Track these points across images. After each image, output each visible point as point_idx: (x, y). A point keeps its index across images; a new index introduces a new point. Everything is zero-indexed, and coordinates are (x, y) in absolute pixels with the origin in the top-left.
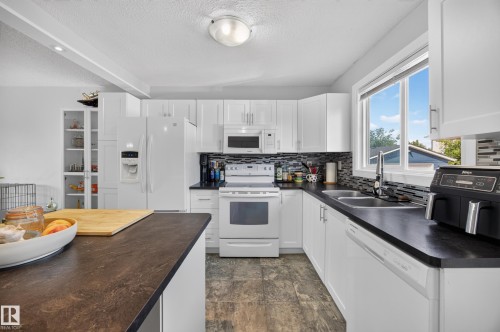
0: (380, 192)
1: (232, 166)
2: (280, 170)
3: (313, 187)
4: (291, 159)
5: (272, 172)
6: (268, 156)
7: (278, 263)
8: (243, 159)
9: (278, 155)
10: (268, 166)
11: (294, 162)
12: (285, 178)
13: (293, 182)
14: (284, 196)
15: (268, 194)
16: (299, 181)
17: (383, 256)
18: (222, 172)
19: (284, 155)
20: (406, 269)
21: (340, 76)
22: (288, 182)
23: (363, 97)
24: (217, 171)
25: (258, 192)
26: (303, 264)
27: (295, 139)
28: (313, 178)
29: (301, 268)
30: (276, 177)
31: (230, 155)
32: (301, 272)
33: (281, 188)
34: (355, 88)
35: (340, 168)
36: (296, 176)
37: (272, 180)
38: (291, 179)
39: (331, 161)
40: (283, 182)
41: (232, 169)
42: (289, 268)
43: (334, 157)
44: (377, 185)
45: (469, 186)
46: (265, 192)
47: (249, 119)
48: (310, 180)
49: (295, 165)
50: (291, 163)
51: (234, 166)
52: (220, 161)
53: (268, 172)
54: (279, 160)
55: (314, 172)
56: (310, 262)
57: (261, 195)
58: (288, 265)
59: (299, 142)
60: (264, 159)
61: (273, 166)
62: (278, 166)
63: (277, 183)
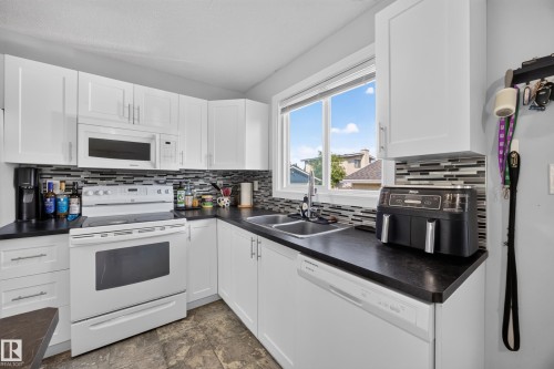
0: (308, 214)
1: (95, 188)
2: (182, 193)
3: (226, 212)
4: (197, 178)
5: (171, 196)
6: (162, 173)
7: (186, 326)
8: (120, 178)
9: (179, 173)
10: (163, 188)
11: (201, 182)
12: (190, 204)
13: (200, 208)
14: (192, 230)
15: (168, 230)
16: (208, 206)
17: (361, 298)
18: (74, 201)
19: (186, 172)
20: (398, 312)
21: (258, 84)
22: (193, 209)
23: (283, 110)
24: (62, 199)
25: (152, 229)
26: (221, 316)
27: (205, 152)
28: (225, 201)
29: (221, 323)
30: (176, 203)
31: (93, 171)
32: (222, 329)
33: (189, 219)
34: (276, 98)
35: (256, 189)
36: (204, 200)
37: (171, 207)
38: (197, 204)
39: (245, 181)
40: (186, 209)
41: (96, 193)
42: (204, 329)
43: (249, 176)
44: (305, 206)
45: (418, 205)
46: (163, 228)
47: (132, 115)
48: (222, 204)
49: (201, 186)
50: (197, 183)
51: (101, 188)
52: (70, 180)
53: (163, 197)
54: (179, 179)
55: (226, 194)
56: (229, 309)
57: (158, 232)
58: (202, 324)
59: (209, 156)
60: (156, 178)
61: (170, 188)
62: (178, 187)
63: (179, 211)
